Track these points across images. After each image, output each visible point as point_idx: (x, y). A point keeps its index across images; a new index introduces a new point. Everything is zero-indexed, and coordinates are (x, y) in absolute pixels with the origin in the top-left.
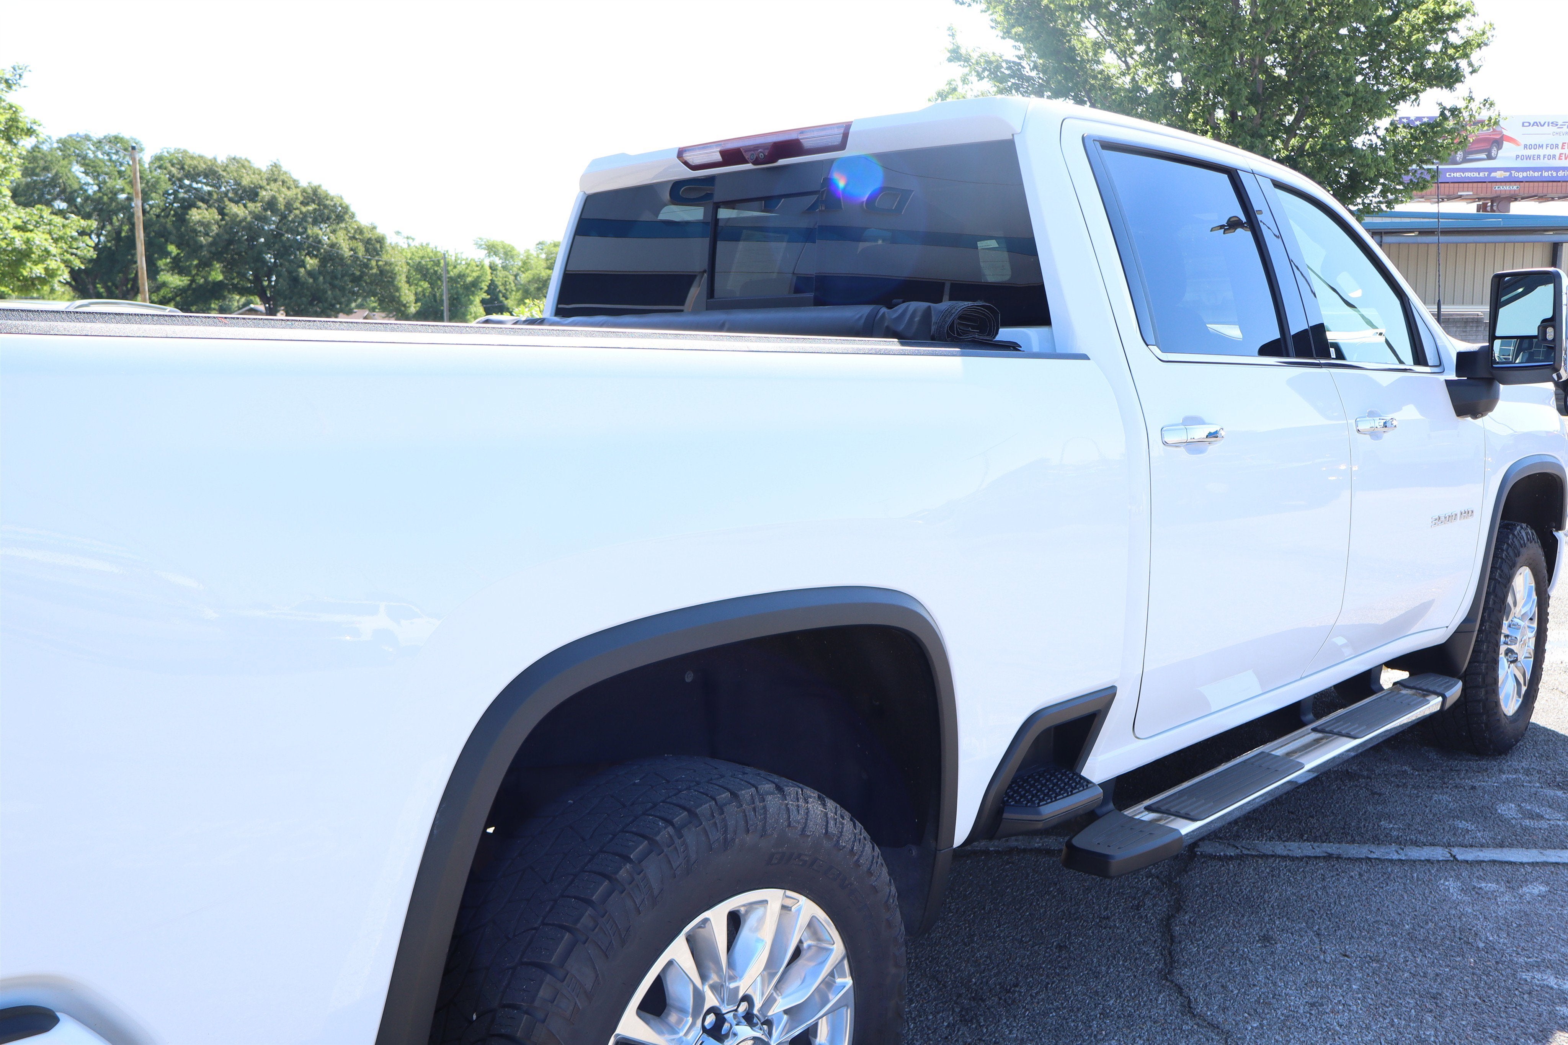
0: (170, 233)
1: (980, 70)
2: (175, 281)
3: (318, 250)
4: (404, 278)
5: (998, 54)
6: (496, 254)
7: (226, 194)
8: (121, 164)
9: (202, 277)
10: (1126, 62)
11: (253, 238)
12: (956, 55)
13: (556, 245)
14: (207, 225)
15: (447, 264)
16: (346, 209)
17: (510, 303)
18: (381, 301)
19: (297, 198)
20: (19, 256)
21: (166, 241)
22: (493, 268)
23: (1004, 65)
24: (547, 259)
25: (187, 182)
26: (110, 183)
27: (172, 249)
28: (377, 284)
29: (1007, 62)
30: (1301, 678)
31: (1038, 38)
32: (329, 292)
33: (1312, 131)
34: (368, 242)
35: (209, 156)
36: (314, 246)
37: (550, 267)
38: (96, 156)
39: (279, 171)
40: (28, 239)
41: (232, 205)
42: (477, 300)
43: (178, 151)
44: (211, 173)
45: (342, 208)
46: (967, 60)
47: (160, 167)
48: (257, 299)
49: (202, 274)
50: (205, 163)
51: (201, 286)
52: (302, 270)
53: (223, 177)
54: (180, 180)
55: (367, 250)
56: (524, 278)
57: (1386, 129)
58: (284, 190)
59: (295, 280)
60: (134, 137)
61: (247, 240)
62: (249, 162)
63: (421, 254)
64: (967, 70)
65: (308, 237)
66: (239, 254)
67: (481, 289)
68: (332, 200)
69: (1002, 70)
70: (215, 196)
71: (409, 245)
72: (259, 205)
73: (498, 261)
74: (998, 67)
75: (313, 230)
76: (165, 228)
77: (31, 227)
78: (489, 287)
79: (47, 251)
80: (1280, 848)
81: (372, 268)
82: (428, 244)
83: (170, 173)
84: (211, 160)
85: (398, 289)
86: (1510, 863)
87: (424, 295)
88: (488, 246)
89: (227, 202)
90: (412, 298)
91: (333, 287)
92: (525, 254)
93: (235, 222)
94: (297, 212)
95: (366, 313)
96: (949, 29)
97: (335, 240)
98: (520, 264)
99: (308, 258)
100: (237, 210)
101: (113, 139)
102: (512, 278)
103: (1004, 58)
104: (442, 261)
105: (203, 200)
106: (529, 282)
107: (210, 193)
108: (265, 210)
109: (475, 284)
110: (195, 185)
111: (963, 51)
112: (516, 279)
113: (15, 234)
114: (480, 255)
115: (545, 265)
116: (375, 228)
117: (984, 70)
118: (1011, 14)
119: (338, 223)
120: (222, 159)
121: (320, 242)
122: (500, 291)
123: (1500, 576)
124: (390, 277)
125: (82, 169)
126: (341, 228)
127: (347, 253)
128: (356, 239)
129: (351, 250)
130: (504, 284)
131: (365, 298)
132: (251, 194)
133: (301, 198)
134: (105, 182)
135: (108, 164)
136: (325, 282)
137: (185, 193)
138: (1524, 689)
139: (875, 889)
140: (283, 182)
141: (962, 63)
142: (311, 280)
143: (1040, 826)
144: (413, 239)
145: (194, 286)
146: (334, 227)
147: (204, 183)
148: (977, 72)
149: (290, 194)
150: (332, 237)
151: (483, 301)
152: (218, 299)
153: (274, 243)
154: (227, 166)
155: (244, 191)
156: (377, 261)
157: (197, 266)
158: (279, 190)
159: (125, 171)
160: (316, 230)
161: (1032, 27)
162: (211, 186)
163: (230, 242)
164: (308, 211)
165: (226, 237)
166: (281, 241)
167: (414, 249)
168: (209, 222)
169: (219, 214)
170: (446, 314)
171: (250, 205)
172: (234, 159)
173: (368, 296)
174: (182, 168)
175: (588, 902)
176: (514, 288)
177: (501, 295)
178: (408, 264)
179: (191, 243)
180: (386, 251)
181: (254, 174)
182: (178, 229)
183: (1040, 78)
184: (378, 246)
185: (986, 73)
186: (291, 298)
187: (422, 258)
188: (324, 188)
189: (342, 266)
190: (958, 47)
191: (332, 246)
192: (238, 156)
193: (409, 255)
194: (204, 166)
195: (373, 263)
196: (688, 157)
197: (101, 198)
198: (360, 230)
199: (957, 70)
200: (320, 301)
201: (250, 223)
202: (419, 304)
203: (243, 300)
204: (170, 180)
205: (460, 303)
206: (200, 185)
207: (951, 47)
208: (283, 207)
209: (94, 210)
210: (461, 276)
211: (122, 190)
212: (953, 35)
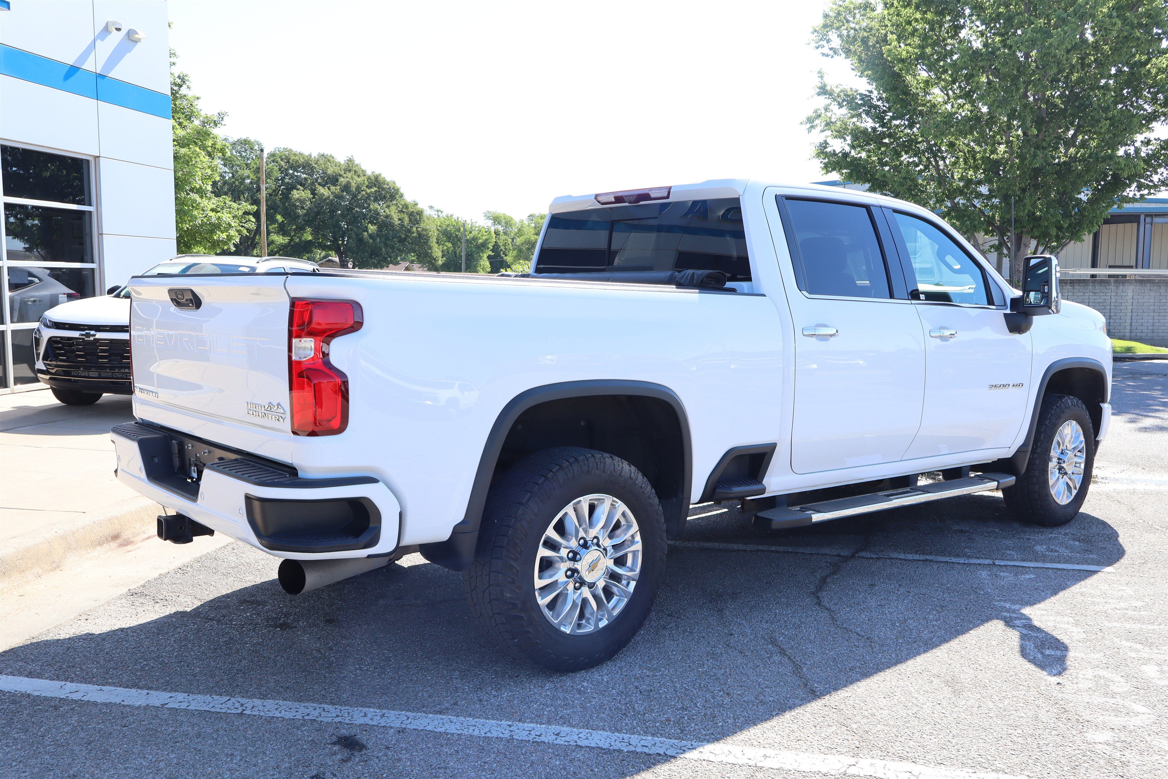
0: (278, 207)
1: (841, 101)
2: (280, 239)
3: (377, 220)
4: (435, 240)
5: (854, 90)
6: (499, 223)
7: (316, 180)
8: (248, 159)
9: (298, 237)
10: (947, 95)
11: (333, 211)
12: (823, 91)
13: (542, 218)
14: (302, 201)
15: (465, 230)
16: (397, 191)
17: (509, 259)
18: (419, 256)
19: (364, 183)
20: (214, 228)
21: (276, 212)
22: (497, 233)
23: (858, 97)
24: (535, 228)
25: (291, 172)
26: (240, 172)
27: (279, 218)
28: (416, 244)
29: (861, 95)
30: (901, 461)
31: (882, 79)
32: (384, 249)
33: (1084, 144)
34: (411, 215)
35: (306, 153)
36: (374, 218)
37: (537, 234)
38: (232, 154)
39: (353, 164)
40: (219, 217)
41: (321, 187)
42: (485, 256)
43: (285, 149)
44: (307, 166)
45: (395, 190)
46: (831, 94)
47: (273, 161)
48: (333, 253)
49: (299, 235)
50: (303, 158)
51: (297, 243)
52: (365, 234)
53: (315, 168)
54: (287, 170)
55: (410, 220)
56: (519, 241)
57: (1142, 142)
58: (356, 177)
59: (361, 240)
60: (257, 140)
61: (329, 212)
62: (333, 158)
63: (447, 223)
64: (829, 101)
65: (370, 210)
66: (323, 222)
67: (488, 248)
68: (388, 185)
69: (856, 101)
70: (309, 182)
71: (439, 216)
72: (338, 188)
73: (500, 228)
74: (854, 98)
75: (374, 206)
76: (275, 203)
77: (219, 209)
78: (493, 247)
79: (230, 225)
80: (902, 556)
81: (413, 233)
82: (452, 216)
83: (279, 165)
84: (307, 156)
85: (430, 248)
86: (1023, 567)
87: (448, 252)
88: (494, 218)
89: (317, 186)
90: (440, 254)
91: (386, 245)
92: (520, 224)
93: (323, 200)
94: (364, 193)
95: (407, 264)
96: (819, 72)
97: (389, 213)
98: (516, 230)
99: (370, 225)
100: (323, 191)
101: (243, 142)
102: (510, 240)
103: (859, 92)
104: (462, 229)
105: (301, 184)
106: (522, 244)
107: (306, 179)
108: (342, 191)
109: (484, 245)
110: (296, 174)
111: (828, 88)
112: (513, 241)
113: (212, 214)
114: (488, 224)
115: (534, 232)
116: (416, 204)
117: (844, 100)
118: (863, 62)
119: (391, 201)
120: (315, 155)
121: (378, 214)
122: (501, 250)
123: (1049, 423)
124: (426, 239)
125: (222, 163)
126: (393, 204)
127: (397, 222)
128: (404, 212)
129: (399, 219)
130: (505, 245)
131: (406, 254)
132: (333, 180)
133: (367, 183)
134: (237, 172)
135: (240, 158)
136: (381, 242)
137: (290, 179)
138: (1074, 492)
139: (651, 505)
140: (355, 172)
141: (828, 96)
142: (371, 241)
143: (732, 495)
144: (442, 212)
145: (292, 243)
146: (388, 203)
147: (302, 172)
148: (839, 102)
149: (359, 180)
150: (387, 210)
151: (489, 257)
152: (307, 253)
153: (347, 214)
154: (318, 160)
155: (329, 178)
156: (417, 228)
157: (295, 230)
158: (352, 177)
159: (250, 164)
160: (376, 205)
161: (877, 72)
162: (306, 174)
163: (318, 213)
164: (371, 192)
165: (316, 210)
166: (352, 213)
167: (442, 219)
168: (305, 199)
169: (311, 194)
170: (463, 266)
171: (333, 188)
172: (323, 155)
173: (409, 252)
174: (288, 162)
175: (537, 484)
176: (511, 248)
177: (502, 253)
178: (438, 230)
179: (292, 214)
180: (424, 221)
181: (336, 166)
182: (284, 204)
183: (884, 106)
184: (418, 217)
185: (845, 103)
186: (357, 253)
187: (448, 226)
188: (383, 176)
189: (393, 231)
190: (825, 85)
191: (387, 217)
192: (326, 153)
193: (439, 224)
194: (303, 161)
195: (414, 229)
196: (600, 199)
197: (234, 182)
198: (406, 206)
199: (823, 101)
200: (377, 255)
201: (331, 201)
202: (445, 258)
203: (324, 253)
204: (280, 170)
205: (473, 258)
206: (299, 174)
207: (820, 85)
208: (354, 189)
209: (229, 190)
210: (475, 239)
211: (248, 177)
212: (822, 77)
